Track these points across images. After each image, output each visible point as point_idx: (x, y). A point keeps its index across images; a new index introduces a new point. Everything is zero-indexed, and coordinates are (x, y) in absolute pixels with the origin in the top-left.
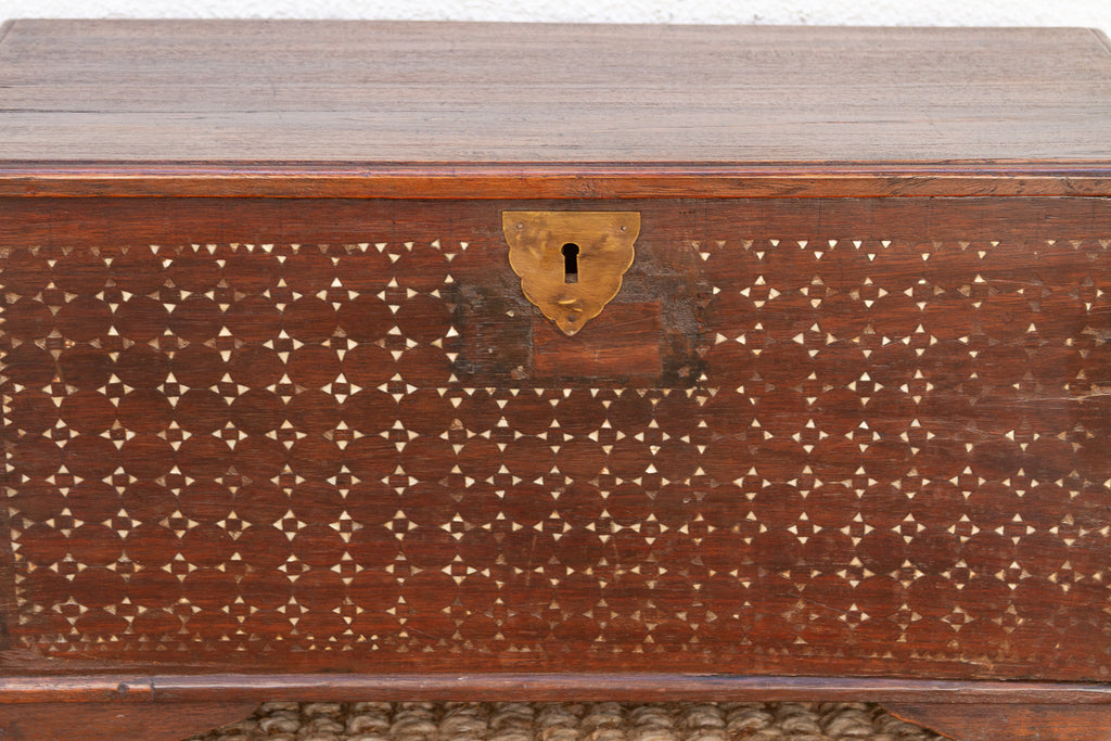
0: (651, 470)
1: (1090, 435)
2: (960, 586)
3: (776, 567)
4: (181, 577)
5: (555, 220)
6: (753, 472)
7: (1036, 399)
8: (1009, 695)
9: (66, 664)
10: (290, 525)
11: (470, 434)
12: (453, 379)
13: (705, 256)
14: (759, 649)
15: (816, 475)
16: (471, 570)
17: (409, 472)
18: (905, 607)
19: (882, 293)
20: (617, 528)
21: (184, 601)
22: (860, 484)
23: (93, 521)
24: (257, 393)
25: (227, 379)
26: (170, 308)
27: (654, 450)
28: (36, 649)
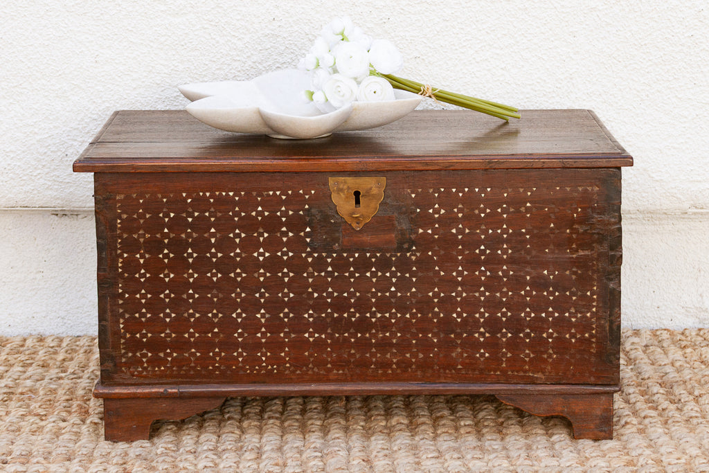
0: (393, 289)
1: (579, 272)
2: (528, 340)
3: (448, 333)
4: (192, 340)
5: (350, 181)
6: (436, 290)
7: (556, 256)
8: (551, 391)
9: (141, 380)
10: (239, 315)
11: (316, 274)
12: (308, 249)
13: (413, 196)
14: (442, 371)
15: (463, 291)
16: (316, 335)
17: (290, 291)
18: (504, 350)
19: (488, 211)
20: (379, 315)
21: (193, 350)
22: (483, 294)
23: (155, 314)
24: (226, 256)
25: (213, 250)
26: (190, 220)
27: (394, 280)
28: (128, 373)
